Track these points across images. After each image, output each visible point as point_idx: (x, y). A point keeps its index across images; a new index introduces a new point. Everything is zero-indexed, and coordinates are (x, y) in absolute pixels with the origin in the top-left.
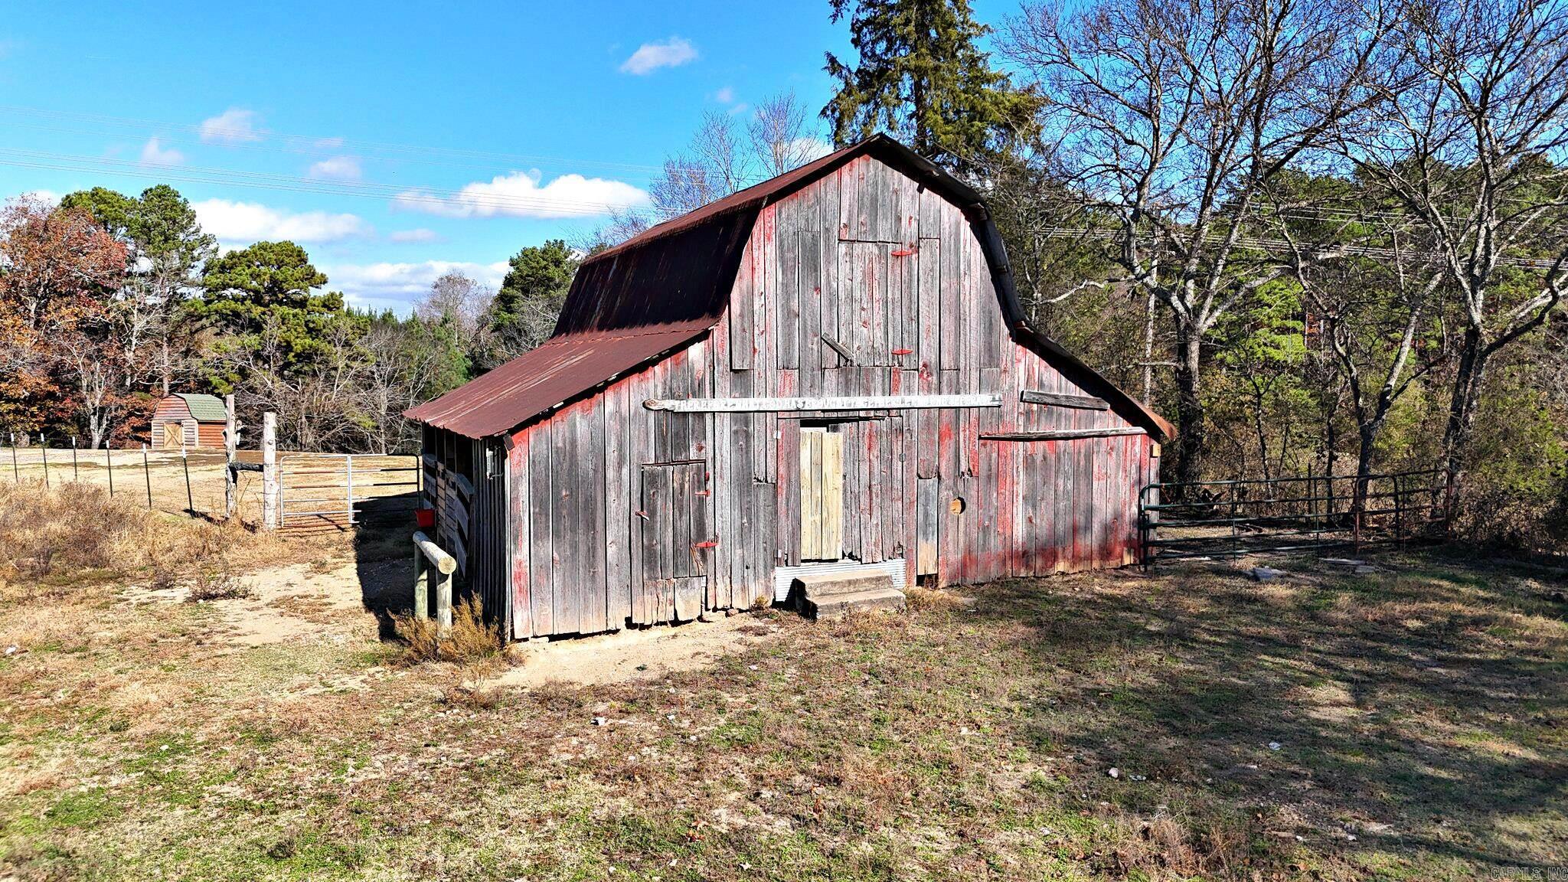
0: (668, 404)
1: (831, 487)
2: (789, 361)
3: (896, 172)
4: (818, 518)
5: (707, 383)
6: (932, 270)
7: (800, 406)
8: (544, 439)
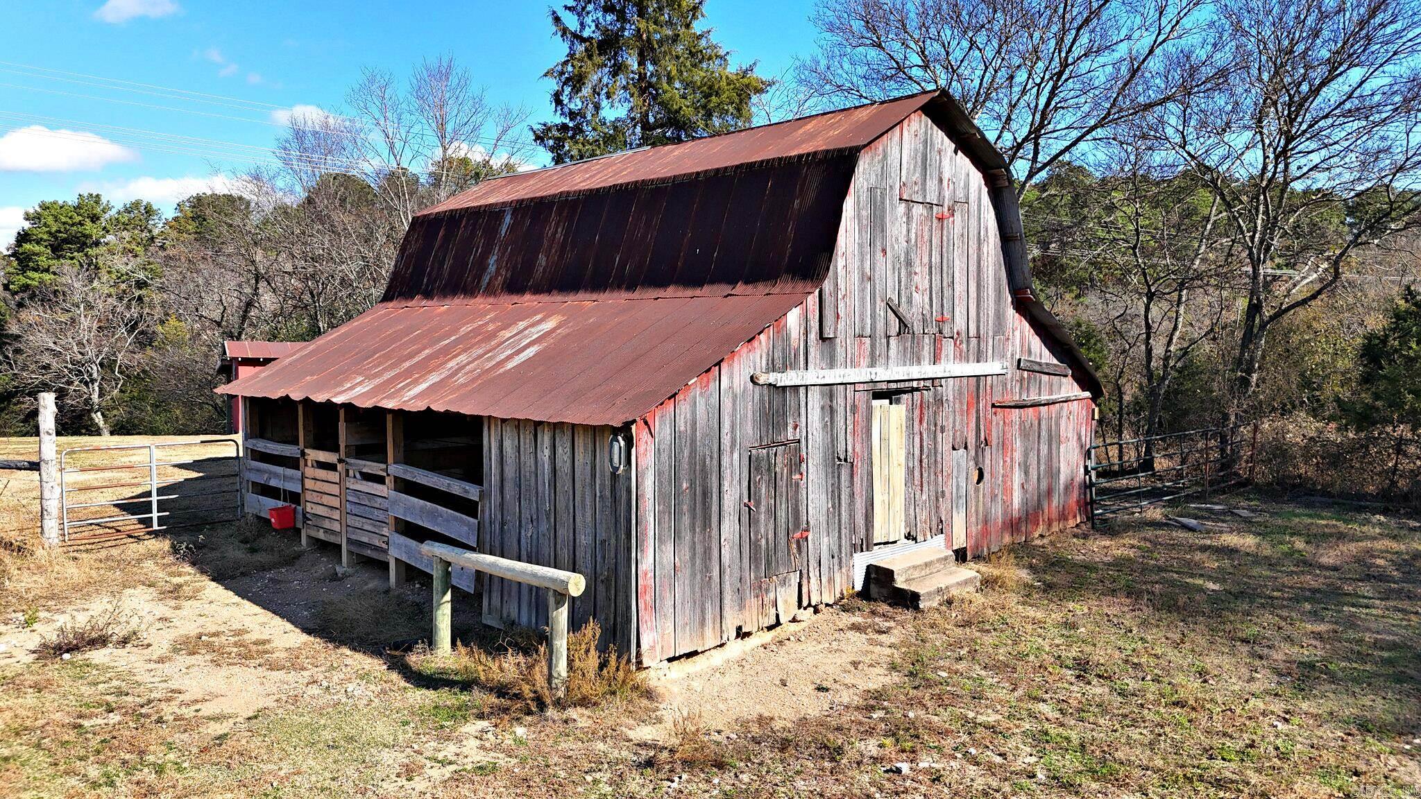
0: (772, 378)
1: (895, 463)
2: (863, 328)
3: (940, 132)
4: (886, 497)
5: (801, 353)
6: (962, 235)
7: (873, 377)
8: (668, 422)
